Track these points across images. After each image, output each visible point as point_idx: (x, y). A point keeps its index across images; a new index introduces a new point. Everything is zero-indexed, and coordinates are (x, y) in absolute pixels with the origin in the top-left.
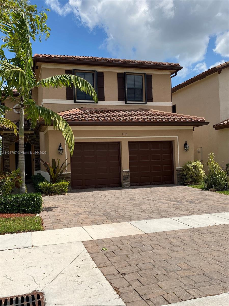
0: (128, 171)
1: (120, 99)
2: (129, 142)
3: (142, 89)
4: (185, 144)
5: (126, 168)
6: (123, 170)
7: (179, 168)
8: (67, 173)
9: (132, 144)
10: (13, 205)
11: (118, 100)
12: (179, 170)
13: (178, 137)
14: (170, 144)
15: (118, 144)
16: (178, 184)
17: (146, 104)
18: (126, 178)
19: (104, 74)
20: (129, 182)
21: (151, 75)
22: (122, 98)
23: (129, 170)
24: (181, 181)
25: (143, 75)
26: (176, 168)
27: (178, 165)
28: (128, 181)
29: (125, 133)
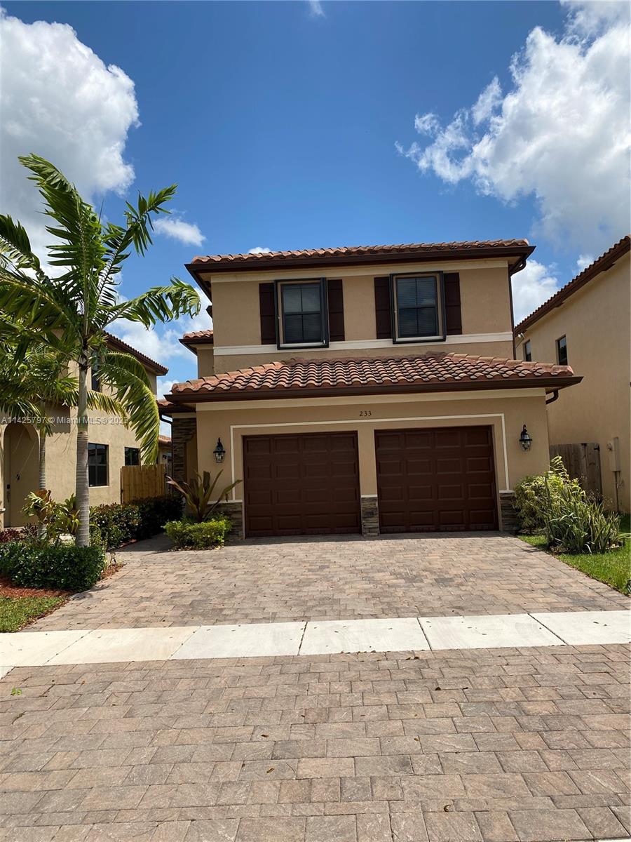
0: (373, 499)
1: (380, 335)
2: (376, 432)
3: (434, 307)
4: (524, 433)
5: (369, 491)
6: (362, 496)
7: (508, 491)
8: (234, 501)
9: (381, 436)
10: (36, 571)
11: (375, 336)
12: (507, 498)
13: (503, 415)
14: (484, 433)
15: (352, 437)
16: (504, 531)
17: (444, 340)
18: (371, 514)
19: (344, 283)
20: (378, 524)
21: (458, 274)
22: (384, 331)
23: (376, 496)
24: (513, 524)
25: (438, 276)
26: (501, 492)
27: (505, 487)
28: (374, 522)
29: (366, 412)
